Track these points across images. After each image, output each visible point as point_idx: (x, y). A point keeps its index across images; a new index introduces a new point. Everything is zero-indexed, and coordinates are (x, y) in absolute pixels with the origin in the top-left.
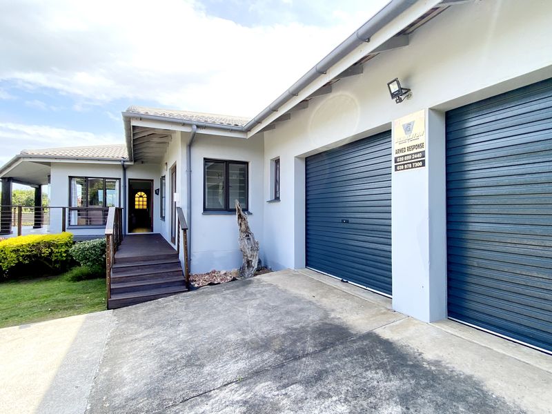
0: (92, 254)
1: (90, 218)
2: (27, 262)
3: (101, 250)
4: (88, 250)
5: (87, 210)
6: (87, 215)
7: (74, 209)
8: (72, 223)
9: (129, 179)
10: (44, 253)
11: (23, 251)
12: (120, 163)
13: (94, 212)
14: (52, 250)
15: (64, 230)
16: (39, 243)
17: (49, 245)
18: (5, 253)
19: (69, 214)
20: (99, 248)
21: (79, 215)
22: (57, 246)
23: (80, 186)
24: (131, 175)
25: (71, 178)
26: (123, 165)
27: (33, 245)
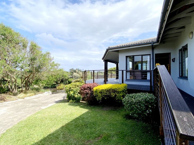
0: (138, 108)
1: (135, 76)
2: (106, 98)
3: (145, 106)
4: (134, 104)
5: (134, 72)
6: (134, 74)
7: (128, 72)
8: (128, 78)
9: (155, 54)
10: (112, 95)
11: (104, 93)
12: (150, 45)
13: (137, 73)
14: (116, 94)
15: (123, 82)
16: (110, 90)
17: (114, 91)
18: (97, 93)
19: (126, 74)
20: (143, 104)
21: (130, 74)
22: (118, 92)
23: (131, 62)
24: (157, 52)
25: (127, 57)
26: (152, 46)
27: (107, 90)
